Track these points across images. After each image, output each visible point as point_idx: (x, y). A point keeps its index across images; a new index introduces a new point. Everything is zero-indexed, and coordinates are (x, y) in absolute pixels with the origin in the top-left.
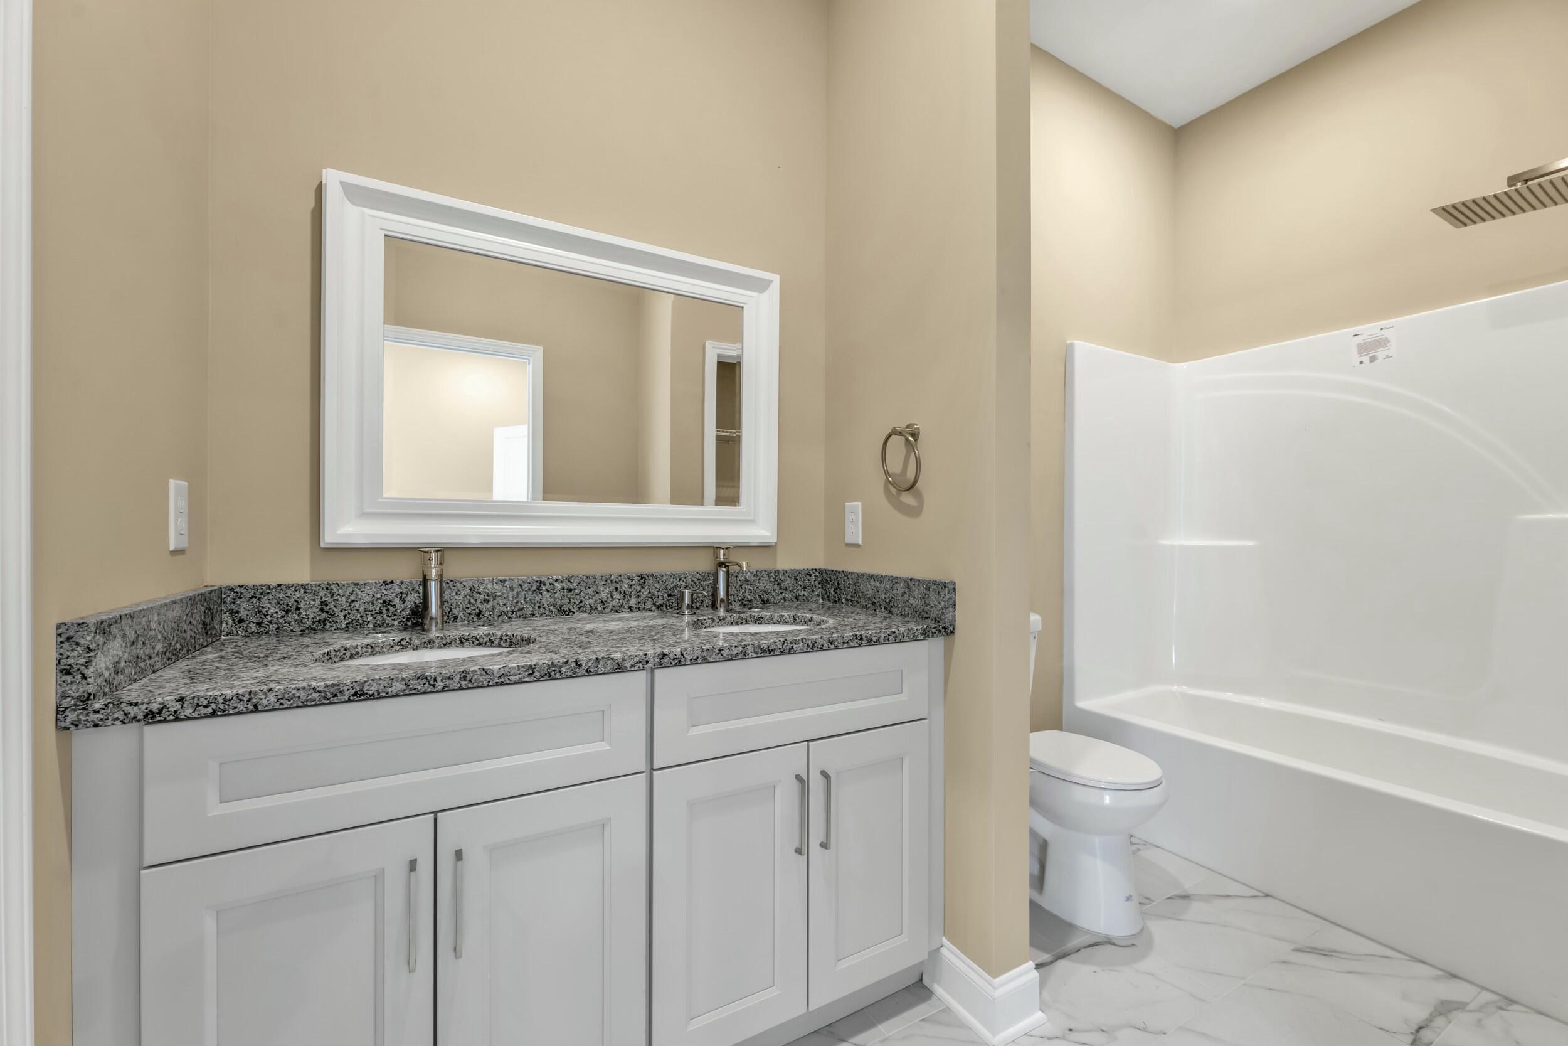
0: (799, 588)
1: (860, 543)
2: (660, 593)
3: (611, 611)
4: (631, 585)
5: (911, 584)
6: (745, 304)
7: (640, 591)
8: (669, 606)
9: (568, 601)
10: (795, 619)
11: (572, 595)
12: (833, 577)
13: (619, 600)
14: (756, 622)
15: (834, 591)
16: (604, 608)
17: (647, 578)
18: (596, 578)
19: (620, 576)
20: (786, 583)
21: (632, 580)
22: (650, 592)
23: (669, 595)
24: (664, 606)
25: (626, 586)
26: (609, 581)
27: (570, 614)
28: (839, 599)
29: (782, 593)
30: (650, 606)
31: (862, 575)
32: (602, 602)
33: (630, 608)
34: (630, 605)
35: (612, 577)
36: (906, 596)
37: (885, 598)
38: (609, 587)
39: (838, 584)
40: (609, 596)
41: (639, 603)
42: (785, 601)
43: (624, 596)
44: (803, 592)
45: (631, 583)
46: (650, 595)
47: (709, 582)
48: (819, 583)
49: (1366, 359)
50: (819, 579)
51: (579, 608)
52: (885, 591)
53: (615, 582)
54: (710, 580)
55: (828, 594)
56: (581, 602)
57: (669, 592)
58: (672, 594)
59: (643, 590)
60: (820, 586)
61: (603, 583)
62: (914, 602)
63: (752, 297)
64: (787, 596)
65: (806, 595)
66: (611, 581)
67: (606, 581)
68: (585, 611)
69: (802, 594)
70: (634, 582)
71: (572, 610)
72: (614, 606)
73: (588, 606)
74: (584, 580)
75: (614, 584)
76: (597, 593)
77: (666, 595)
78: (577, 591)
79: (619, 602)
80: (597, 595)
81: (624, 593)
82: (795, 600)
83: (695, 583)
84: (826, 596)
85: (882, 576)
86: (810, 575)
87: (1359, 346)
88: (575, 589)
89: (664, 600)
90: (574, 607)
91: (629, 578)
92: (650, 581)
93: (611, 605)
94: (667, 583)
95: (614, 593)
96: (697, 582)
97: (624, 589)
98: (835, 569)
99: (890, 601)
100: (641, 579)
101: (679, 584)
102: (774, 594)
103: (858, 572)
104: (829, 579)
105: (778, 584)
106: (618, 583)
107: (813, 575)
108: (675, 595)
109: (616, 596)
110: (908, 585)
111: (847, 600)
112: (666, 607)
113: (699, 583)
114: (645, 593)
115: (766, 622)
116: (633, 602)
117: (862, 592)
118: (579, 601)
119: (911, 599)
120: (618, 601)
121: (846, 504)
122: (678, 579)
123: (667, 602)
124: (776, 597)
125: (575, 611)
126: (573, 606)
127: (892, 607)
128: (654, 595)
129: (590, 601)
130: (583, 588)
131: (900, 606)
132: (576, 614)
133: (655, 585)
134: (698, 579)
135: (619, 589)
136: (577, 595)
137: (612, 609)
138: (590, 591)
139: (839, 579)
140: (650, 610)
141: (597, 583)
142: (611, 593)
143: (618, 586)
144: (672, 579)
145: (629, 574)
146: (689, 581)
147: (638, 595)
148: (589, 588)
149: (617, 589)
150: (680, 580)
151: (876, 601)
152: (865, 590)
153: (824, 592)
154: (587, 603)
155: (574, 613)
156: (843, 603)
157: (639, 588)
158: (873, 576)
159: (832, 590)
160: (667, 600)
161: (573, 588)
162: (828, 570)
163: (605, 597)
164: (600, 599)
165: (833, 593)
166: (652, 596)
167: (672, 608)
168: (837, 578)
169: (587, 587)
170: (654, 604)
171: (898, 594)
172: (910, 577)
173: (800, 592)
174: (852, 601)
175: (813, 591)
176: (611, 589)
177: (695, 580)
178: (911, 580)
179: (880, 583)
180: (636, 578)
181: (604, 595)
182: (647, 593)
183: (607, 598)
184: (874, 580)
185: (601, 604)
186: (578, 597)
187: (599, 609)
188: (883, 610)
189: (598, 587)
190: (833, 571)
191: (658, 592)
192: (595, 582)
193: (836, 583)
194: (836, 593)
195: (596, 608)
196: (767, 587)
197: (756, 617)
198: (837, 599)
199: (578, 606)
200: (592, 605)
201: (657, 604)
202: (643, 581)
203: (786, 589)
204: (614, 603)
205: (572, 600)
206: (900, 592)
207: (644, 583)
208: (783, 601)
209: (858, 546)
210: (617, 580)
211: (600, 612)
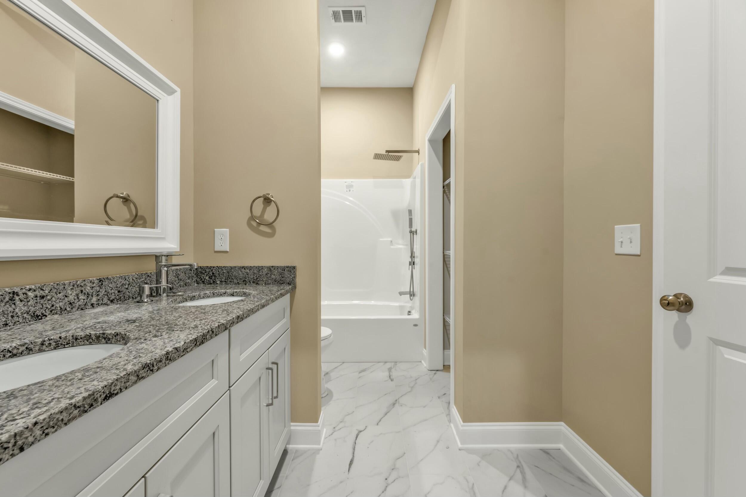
0: (187, 278)
1: (228, 251)
2: (113, 291)
3: (77, 310)
4: (93, 287)
5: (272, 269)
6: (161, 99)
7: (99, 291)
8: (119, 299)
9: (41, 307)
10: (214, 294)
11: (45, 301)
12: (207, 270)
13: (84, 300)
14: (191, 299)
15: (209, 277)
16: (72, 309)
17: (104, 280)
18: (65, 285)
19: (84, 281)
20: (181, 276)
21: (93, 283)
22: (106, 291)
23: (119, 292)
24: (116, 300)
25: (89, 288)
26: (76, 286)
27: (43, 318)
28: (214, 282)
29: (179, 282)
30: (106, 301)
31: (235, 267)
32: (70, 303)
33: (92, 305)
34: (92, 303)
35: (78, 283)
36: (269, 275)
37: (253, 277)
38: (76, 291)
39: (213, 273)
40: (76, 298)
41: (99, 300)
42: (181, 287)
43: (88, 297)
44: (188, 280)
45: (93, 286)
46: (106, 293)
47: (143, 279)
48: (195, 275)
49: (348, 190)
50: (195, 272)
51: (51, 311)
52: (253, 274)
53: (81, 286)
54: (143, 278)
55: (203, 280)
56: (53, 306)
57: (119, 289)
58: (121, 290)
59: (101, 290)
60: (195, 276)
61: (71, 288)
62: (274, 277)
63: (165, 96)
64: (181, 284)
65: (190, 282)
66: (77, 285)
67: (73, 286)
68: (56, 313)
69: (188, 282)
70: (94, 285)
71: (45, 314)
72: (80, 306)
73: (59, 308)
74: (55, 287)
75: (80, 288)
76: (66, 296)
77: (116, 292)
78: (49, 297)
79: (84, 302)
80: (66, 298)
81: (88, 294)
82: (185, 286)
83: (134, 281)
84: (201, 282)
85: (251, 267)
86: (191, 270)
87: (346, 186)
88: (47, 296)
89: (115, 295)
90: (47, 311)
91: (91, 282)
92: (106, 283)
93: (77, 305)
94: (117, 283)
95: (80, 295)
96: (136, 280)
97: (87, 290)
98: (209, 265)
99: (257, 278)
100: (100, 282)
101: (125, 283)
102: (175, 283)
103: (231, 266)
104: (203, 272)
105: (177, 277)
106: (83, 287)
107: (192, 270)
108: (122, 291)
109: (82, 297)
110: (270, 269)
111: (221, 281)
112: (117, 301)
113: (137, 280)
114: (103, 292)
115: (197, 298)
116: (94, 300)
117: (234, 276)
118: (51, 305)
119: (272, 276)
120: (82, 301)
121: (215, 229)
122: (124, 279)
123: (118, 297)
124: (177, 285)
125: (47, 314)
126: (45, 310)
127: (259, 281)
128: (108, 293)
129: (61, 304)
130: (54, 294)
131: (264, 280)
132: (48, 316)
133: (110, 285)
134: (136, 278)
135: (84, 291)
136: (48, 300)
137: (78, 308)
138: (60, 296)
139: (213, 271)
140: (106, 304)
141: (66, 288)
142: (77, 295)
143: (83, 289)
144: (120, 280)
145: (91, 279)
146: (131, 280)
147: (98, 294)
148: (60, 293)
149: (82, 291)
150: (125, 280)
151: (247, 280)
152: (237, 274)
153: (198, 280)
154: (58, 306)
155: (46, 316)
156: (217, 284)
157: (98, 289)
158: (243, 267)
159: (207, 278)
160: (117, 295)
161: (45, 295)
162: (203, 267)
163: (73, 299)
164: (69, 301)
165: (209, 279)
166: (107, 294)
167: (120, 300)
168: (212, 270)
169: (57, 293)
170: (109, 300)
171: (263, 275)
172: (272, 266)
173: (187, 280)
174: (225, 282)
175: (192, 279)
176: (77, 292)
177: (134, 278)
178: (272, 267)
179: (249, 270)
180: (95, 282)
181: (71, 298)
182: (104, 292)
183: (75, 299)
184: (245, 269)
185: (70, 305)
186: (50, 302)
187: (68, 309)
188: (252, 283)
189: (67, 291)
190: (208, 267)
191: (111, 290)
192: (64, 287)
193: (211, 273)
194: (211, 279)
195: (66, 309)
196: (172, 280)
197: (191, 297)
198: (212, 282)
199: (50, 310)
200: (62, 307)
201: (111, 299)
202: (101, 283)
203: (181, 280)
204: (80, 303)
205: (44, 306)
206: (264, 273)
207: (102, 284)
208: (179, 287)
209: (227, 252)
210: (82, 284)
211: (69, 312)
